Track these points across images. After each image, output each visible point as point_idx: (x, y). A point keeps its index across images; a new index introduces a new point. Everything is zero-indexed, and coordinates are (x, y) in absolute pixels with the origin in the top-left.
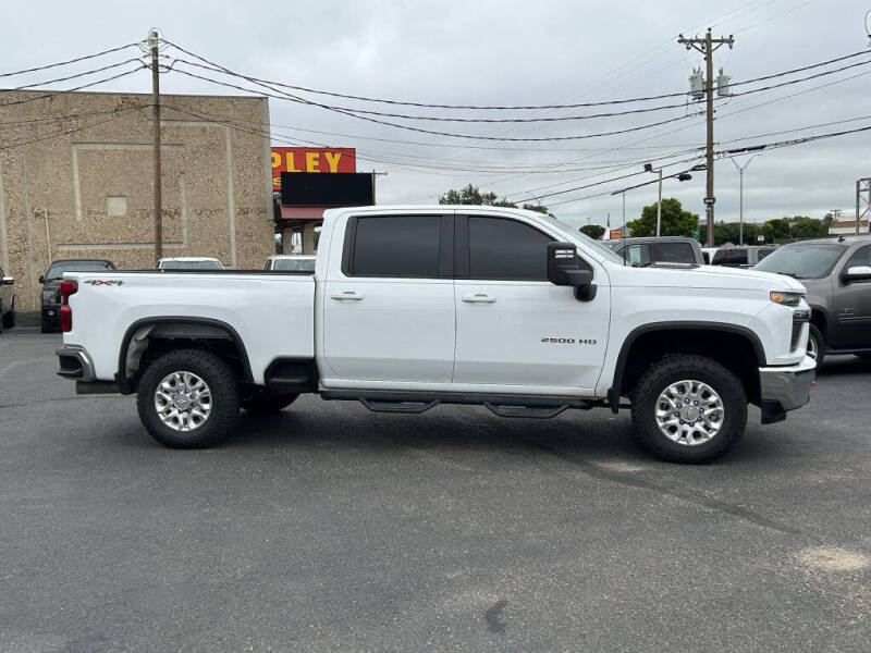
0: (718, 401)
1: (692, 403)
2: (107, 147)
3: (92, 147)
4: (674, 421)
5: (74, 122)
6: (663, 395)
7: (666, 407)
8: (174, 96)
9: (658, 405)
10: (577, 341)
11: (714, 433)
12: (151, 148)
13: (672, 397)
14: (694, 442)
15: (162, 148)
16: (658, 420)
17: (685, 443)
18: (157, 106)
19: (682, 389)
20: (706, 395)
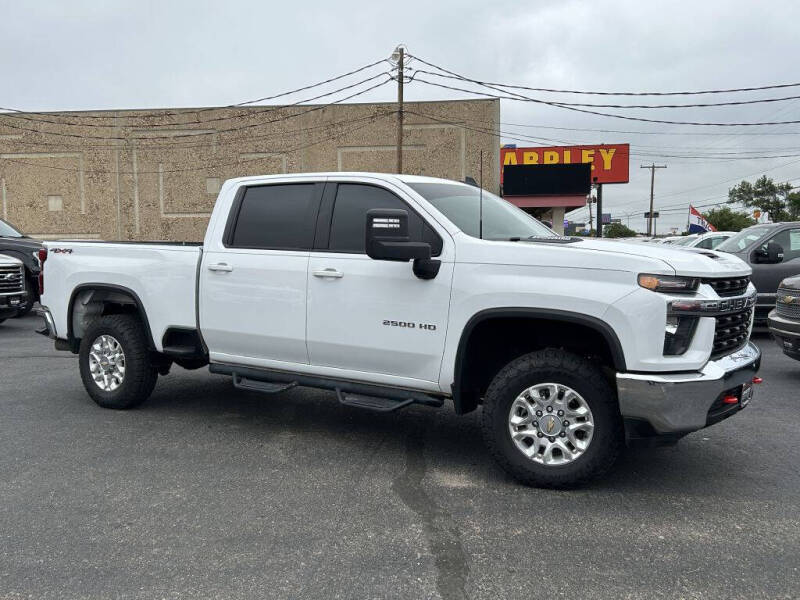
0: (587, 414)
1: (555, 412)
2: (365, 149)
3: (352, 150)
4: (531, 432)
5: (340, 129)
6: (521, 398)
7: (522, 412)
8: (419, 103)
9: (513, 410)
10: (417, 326)
11: (579, 454)
12: (395, 149)
13: (531, 401)
14: (552, 462)
15: (404, 148)
16: (511, 428)
17: (541, 461)
18: (401, 112)
19: (545, 393)
20: (574, 405)
